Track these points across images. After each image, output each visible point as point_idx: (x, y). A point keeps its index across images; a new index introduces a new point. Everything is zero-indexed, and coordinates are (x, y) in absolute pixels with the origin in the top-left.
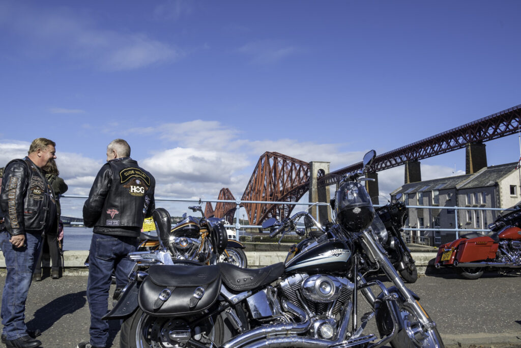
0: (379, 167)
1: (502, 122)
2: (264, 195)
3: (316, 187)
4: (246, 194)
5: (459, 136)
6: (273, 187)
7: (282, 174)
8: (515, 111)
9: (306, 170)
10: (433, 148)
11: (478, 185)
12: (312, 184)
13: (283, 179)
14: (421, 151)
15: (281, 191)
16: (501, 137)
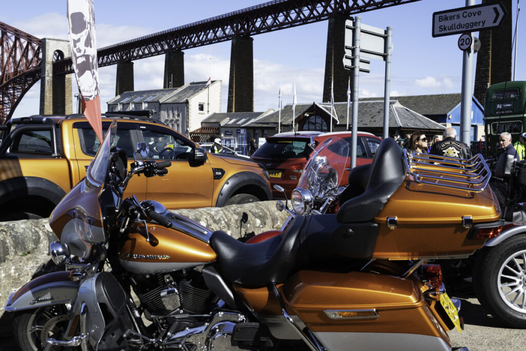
0: (135, 54)
3: (51, 75)
5: (227, 25)
11: (176, 100)
12: (45, 71)
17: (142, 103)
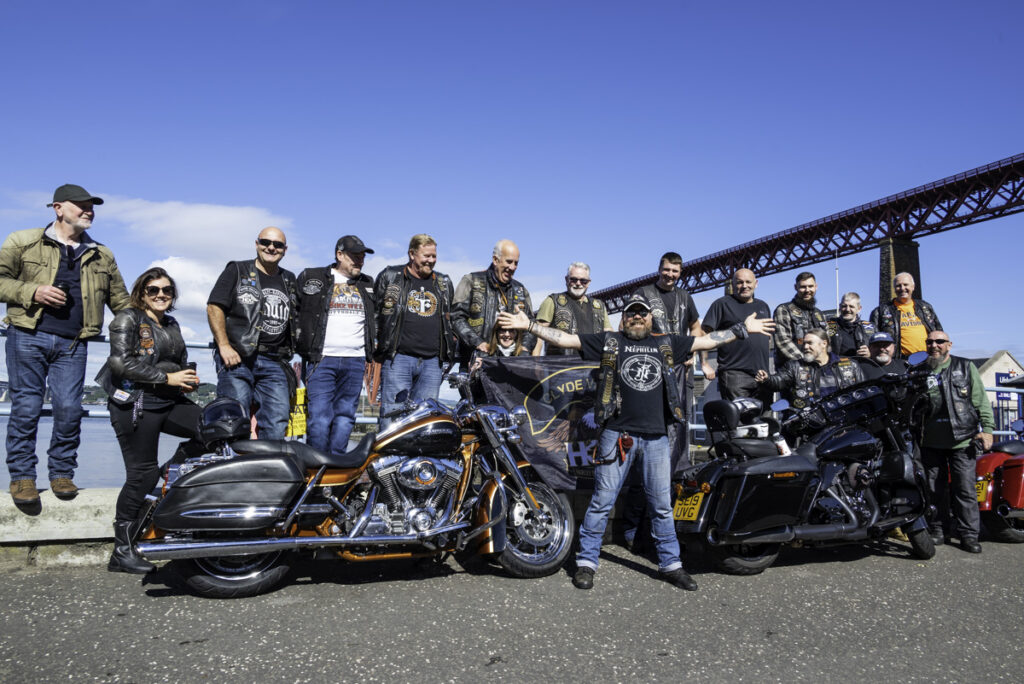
1: (763, 254)
5: (715, 269)
8: (801, 233)
16: (778, 272)
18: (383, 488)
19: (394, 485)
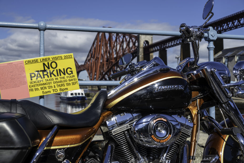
2: (101, 61)
3: (142, 54)
4: (87, 60)
6: (108, 55)
7: (115, 45)
9: (134, 41)
10: (233, 23)
12: (139, 52)
13: (116, 49)
14: (224, 25)
15: (115, 58)
17: (222, 58)
18: (118, 145)
19: (128, 142)
